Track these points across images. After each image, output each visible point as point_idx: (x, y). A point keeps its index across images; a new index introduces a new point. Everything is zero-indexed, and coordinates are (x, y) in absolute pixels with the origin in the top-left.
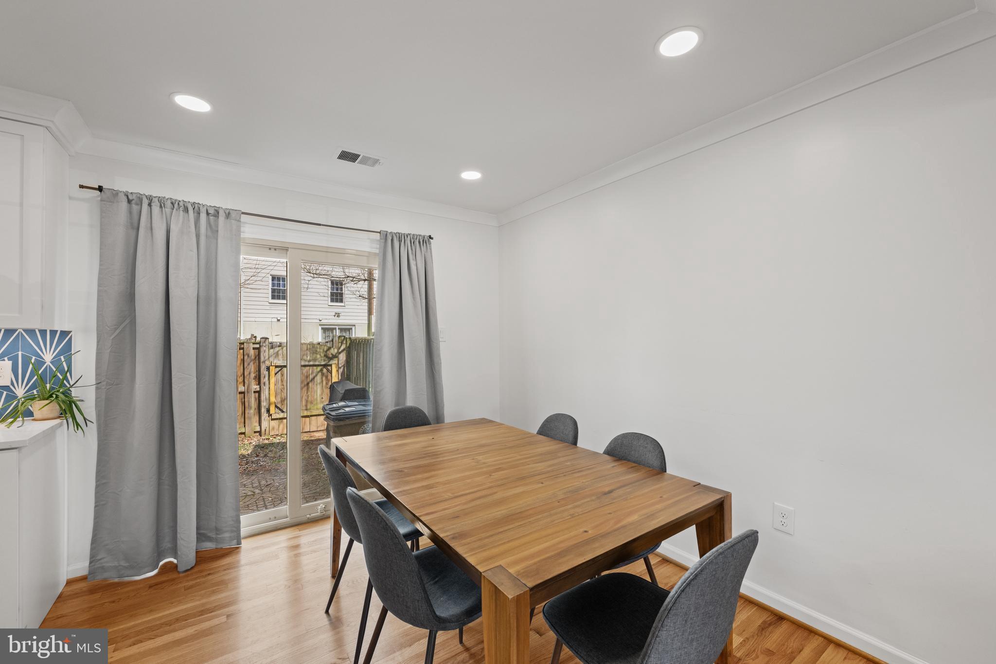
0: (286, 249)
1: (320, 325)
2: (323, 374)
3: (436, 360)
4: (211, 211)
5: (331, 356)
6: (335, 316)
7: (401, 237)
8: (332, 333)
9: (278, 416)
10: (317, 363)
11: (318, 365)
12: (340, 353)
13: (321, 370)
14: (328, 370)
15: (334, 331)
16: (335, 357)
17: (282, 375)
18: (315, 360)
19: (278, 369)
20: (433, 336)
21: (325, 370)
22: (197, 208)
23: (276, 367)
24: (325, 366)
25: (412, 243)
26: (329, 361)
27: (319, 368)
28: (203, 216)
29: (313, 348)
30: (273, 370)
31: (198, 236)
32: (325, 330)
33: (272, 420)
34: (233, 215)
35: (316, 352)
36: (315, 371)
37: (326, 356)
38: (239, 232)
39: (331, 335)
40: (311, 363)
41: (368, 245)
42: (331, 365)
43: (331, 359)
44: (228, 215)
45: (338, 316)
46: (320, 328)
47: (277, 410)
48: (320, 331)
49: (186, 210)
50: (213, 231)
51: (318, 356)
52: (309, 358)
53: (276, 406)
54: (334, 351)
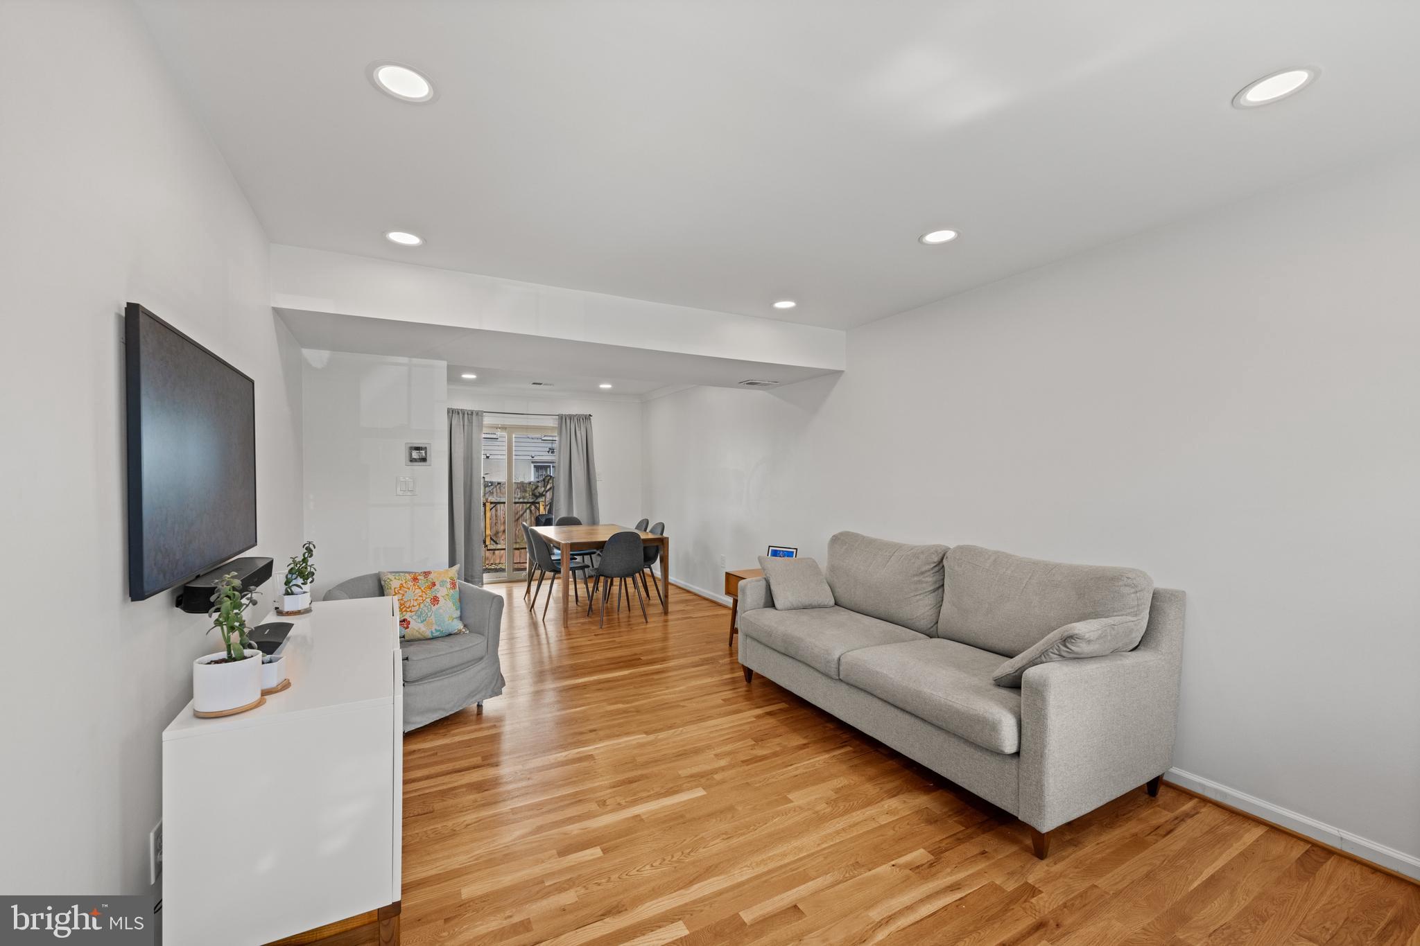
0: (506, 428)
1: (532, 462)
2: (531, 511)
3: (593, 492)
4: (470, 413)
5: (538, 494)
6: (548, 452)
7: (571, 417)
8: (546, 471)
9: (492, 547)
10: (526, 501)
11: (528, 503)
12: (546, 492)
13: (530, 508)
14: (536, 507)
15: (549, 469)
16: (542, 495)
17: (496, 511)
18: (524, 498)
19: (493, 505)
20: (592, 477)
21: (533, 508)
22: (463, 412)
23: (491, 503)
24: (533, 503)
25: (578, 420)
26: (537, 499)
27: (528, 505)
28: (466, 415)
29: (522, 487)
30: (488, 506)
31: (464, 426)
32: (538, 468)
33: (488, 550)
34: (480, 414)
35: (525, 491)
36: (525, 507)
37: (534, 495)
38: (482, 421)
39: (544, 473)
40: (521, 500)
41: (552, 422)
42: (539, 503)
43: (537, 497)
44: (477, 414)
45: (552, 452)
46: (532, 465)
47: (492, 542)
48: (532, 469)
49: (459, 413)
50: (470, 422)
51: (528, 495)
52: (519, 496)
53: (491, 539)
54: (541, 490)
